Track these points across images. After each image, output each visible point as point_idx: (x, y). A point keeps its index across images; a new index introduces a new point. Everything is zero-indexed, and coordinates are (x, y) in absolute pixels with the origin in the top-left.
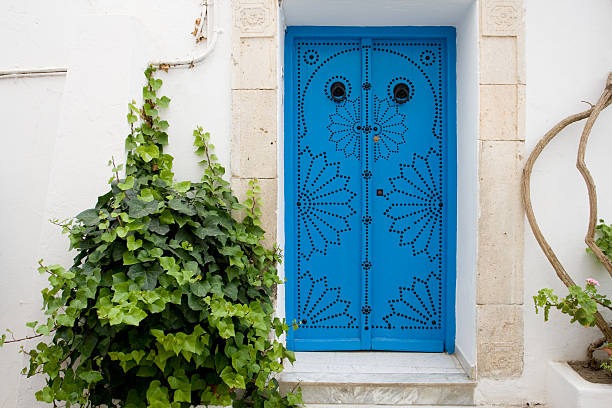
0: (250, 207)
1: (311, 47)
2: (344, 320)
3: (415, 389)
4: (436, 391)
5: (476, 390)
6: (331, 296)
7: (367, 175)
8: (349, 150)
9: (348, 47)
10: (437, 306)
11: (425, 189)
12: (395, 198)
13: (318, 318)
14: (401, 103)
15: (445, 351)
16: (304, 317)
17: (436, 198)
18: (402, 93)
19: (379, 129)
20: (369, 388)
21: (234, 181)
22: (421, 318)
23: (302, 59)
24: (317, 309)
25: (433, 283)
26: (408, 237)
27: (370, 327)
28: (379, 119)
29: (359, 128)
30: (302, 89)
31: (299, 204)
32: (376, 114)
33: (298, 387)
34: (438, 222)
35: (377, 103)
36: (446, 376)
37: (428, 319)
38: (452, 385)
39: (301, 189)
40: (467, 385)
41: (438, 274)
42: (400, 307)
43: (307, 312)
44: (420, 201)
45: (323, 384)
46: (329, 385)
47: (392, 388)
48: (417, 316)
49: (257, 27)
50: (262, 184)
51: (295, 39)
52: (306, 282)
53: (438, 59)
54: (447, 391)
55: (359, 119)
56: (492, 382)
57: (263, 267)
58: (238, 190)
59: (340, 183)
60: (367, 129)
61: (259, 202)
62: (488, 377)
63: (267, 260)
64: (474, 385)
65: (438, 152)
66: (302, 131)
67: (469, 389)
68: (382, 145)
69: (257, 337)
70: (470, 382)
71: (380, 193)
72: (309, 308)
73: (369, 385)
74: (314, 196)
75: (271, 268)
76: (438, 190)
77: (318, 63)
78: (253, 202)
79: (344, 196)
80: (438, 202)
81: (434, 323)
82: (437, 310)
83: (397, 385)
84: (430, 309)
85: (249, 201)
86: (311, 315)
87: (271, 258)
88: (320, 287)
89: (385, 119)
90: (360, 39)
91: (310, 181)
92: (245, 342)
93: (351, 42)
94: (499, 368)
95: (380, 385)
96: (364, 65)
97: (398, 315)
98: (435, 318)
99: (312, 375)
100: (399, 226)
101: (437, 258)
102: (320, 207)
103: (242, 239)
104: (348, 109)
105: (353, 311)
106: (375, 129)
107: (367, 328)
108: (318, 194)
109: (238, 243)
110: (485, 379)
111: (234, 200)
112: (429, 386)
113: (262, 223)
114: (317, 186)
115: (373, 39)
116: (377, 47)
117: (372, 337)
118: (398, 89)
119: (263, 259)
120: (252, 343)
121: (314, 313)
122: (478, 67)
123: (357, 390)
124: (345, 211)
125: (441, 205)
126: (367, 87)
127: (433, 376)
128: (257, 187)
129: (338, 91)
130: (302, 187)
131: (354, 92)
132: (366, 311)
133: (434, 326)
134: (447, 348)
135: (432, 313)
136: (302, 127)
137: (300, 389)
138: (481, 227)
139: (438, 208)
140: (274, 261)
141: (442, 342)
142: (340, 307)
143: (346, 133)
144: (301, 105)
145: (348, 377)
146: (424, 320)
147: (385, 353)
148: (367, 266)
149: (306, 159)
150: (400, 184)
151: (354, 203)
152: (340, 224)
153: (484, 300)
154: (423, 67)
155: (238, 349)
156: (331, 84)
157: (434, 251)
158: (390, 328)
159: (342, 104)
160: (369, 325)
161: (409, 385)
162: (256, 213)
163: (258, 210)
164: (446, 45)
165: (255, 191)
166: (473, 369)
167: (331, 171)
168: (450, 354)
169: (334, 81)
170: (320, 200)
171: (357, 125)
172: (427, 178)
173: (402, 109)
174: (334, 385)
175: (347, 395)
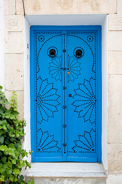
0: (13, 103)
1: (41, 34)
2: (56, 149)
3: (82, 179)
4: (91, 180)
5: (107, 179)
6: (50, 139)
7: (64, 88)
8: (57, 78)
9: (56, 34)
10: (94, 143)
11: (89, 94)
12: (77, 98)
13: (45, 148)
14: (79, 58)
15: (97, 162)
16: (39, 148)
17: (93, 98)
18: (79, 54)
19: (70, 69)
20: (62, 179)
21: (6, 92)
22: (88, 148)
23: (37, 39)
24: (44, 145)
25: (93, 133)
26: (82, 114)
27: (66, 152)
28: (70, 65)
29: (61, 68)
30: (38, 52)
31: (36, 100)
32: (68, 62)
33: (32, 178)
34: (94, 108)
35: (69, 58)
36: (95, 173)
37: (90, 148)
38: (97, 177)
39: (37, 94)
40: (104, 177)
41: (95, 129)
42: (79, 143)
43: (40, 146)
44: (87, 99)
45: (43, 177)
46: (46, 178)
47: (72, 179)
48: (86, 147)
49: (15, 27)
50: (18, 93)
51: (34, 31)
52: (40, 133)
53: (94, 39)
54: (95, 180)
55: (61, 65)
56: (114, 176)
57: (17, 128)
58: (8, 96)
59: (53, 91)
60: (65, 69)
61: (16, 101)
62: (112, 174)
63: (19, 125)
64: (106, 178)
65: (94, 78)
66: (38, 70)
67: (104, 179)
68: (71, 76)
69: (13, 158)
70: (105, 176)
71: (70, 95)
72: (41, 144)
73: (62, 177)
74: (43, 97)
75: (21, 129)
76: (94, 95)
77: (44, 41)
78: (14, 101)
79: (55, 97)
80: (94, 99)
81: (93, 150)
82: (94, 145)
83: (74, 177)
84: (91, 144)
85: (12, 100)
86: (42, 147)
87: (21, 124)
88: (45, 135)
89: (72, 65)
90: (62, 31)
91: (41, 91)
92: (7, 161)
93: (58, 32)
94: (117, 170)
95: (67, 178)
96: (63, 42)
97: (78, 147)
98: (94, 148)
99: (39, 173)
100: (78, 109)
101: (94, 123)
102: (45, 102)
103: (7, 117)
104: (57, 61)
105: (59, 145)
106: (68, 69)
107: (65, 152)
108: (44, 96)
109: (5, 119)
110: (111, 175)
111: (6, 100)
112: (87, 178)
113: (18, 110)
114: (44, 93)
115: (67, 31)
116: (69, 34)
117: (67, 156)
118: (78, 52)
119: (17, 125)
120: (11, 161)
121: (43, 146)
122: (108, 43)
123: (58, 180)
124: (55, 103)
125: (96, 101)
126: (64, 51)
127: (90, 174)
128: (16, 95)
129: (52, 53)
130: (38, 93)
131: (59, 53)
132: (65, 145)
133: (93, 151)
134: (98, 161)
135: (92, 146)
136: (38, 68)
137: (33, 180)
138: (108, 111)
139: (94, 102)
140: (23, 126)
141: (96, 158)
142: (54, 144)
143: (56, 70)
144: (37, 59)
145: (54, 174)
146: (89, 149)
147: (72, 163)
148: (65, 126)
149: (39, 81)
150: (79, 92)
151: (59, 100)
152: (54, 109)
153: (110, 142)
154: (88, 42)
155: (3, 164)
156: (50, 50)
157: (93, 120)
158: (75, 152)
159: (54, 58)
160: (66, 151)
161: (79, 178)
162: (15, 106)
163: (16, 104)
164: (97, 33)
165: (15, 96)
166: (106, 171)
167: (50, 87)
168: (100, 163)
169: (50, 49)
170: (45, 99)
171: (60, 67)
172: (90, 89)
173: (79, 60)
174: (48, 178)
175: (53, 182)
